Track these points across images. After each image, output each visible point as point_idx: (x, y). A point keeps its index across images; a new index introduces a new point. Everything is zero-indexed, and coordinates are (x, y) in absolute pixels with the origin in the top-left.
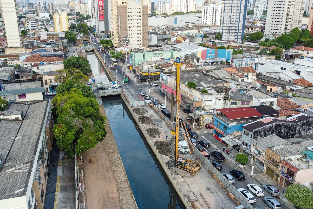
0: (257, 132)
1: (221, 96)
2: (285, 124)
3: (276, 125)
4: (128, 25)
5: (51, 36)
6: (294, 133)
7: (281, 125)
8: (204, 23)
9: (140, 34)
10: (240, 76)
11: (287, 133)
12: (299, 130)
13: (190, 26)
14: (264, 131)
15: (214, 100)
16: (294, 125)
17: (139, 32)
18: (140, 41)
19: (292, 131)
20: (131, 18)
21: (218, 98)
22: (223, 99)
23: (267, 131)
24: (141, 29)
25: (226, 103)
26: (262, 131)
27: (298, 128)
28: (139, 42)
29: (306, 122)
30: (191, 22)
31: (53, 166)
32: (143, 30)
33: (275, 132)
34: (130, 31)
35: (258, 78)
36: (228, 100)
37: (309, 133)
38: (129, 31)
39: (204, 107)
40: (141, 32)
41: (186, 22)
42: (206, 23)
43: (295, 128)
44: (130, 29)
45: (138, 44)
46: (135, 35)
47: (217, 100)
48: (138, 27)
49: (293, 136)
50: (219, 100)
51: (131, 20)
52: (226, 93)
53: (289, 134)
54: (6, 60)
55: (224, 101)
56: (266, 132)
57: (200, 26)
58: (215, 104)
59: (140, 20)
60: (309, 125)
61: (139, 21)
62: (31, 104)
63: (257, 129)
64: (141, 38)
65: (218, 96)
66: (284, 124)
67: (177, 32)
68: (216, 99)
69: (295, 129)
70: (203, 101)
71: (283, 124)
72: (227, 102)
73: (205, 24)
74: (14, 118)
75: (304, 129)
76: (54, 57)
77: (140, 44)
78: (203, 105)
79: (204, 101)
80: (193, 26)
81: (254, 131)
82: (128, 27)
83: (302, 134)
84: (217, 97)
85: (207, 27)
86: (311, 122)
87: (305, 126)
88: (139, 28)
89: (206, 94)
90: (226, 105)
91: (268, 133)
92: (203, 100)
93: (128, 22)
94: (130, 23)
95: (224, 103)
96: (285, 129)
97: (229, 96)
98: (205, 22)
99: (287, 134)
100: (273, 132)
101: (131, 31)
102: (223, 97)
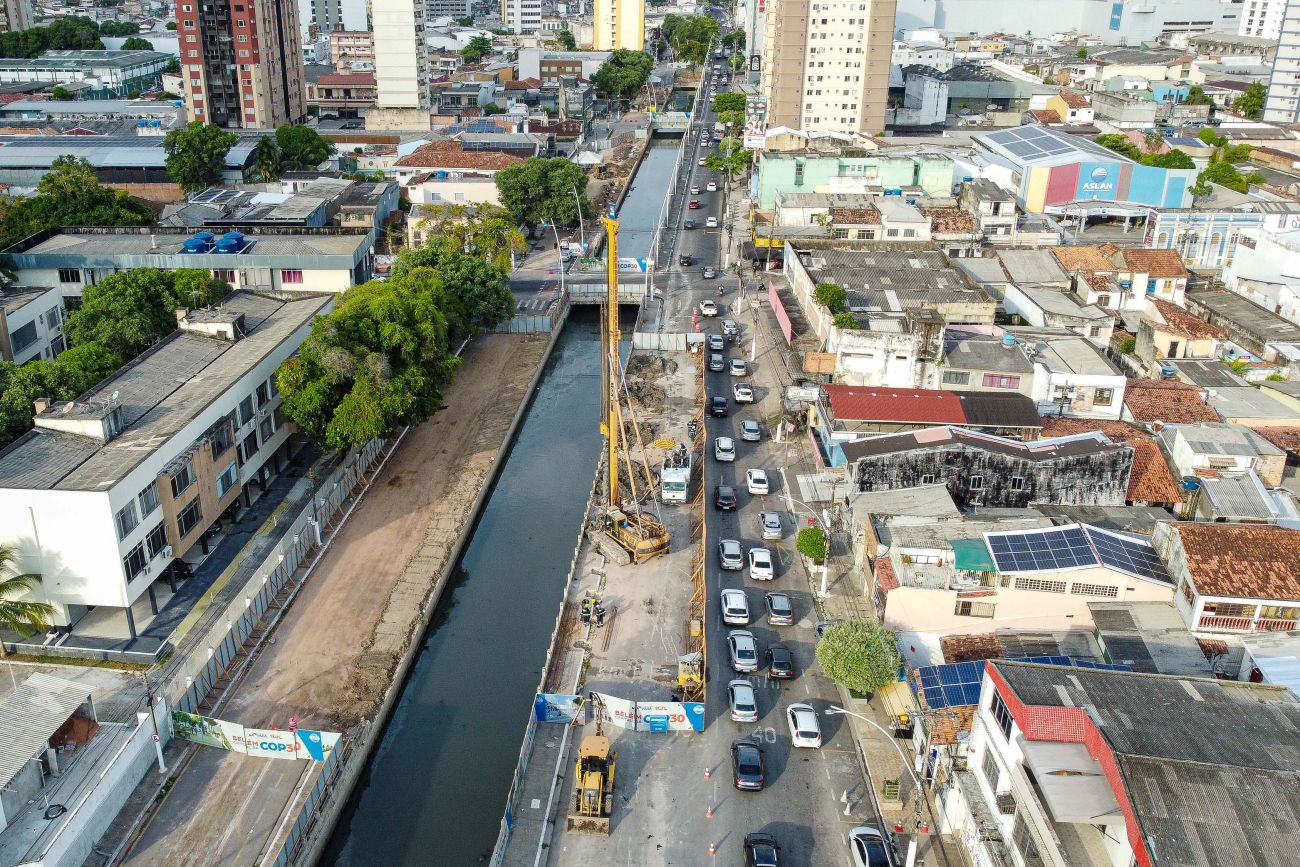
0: (872, 464)
1: (910, 345)
2: (987, 454)
3: (949, 453)
4: (811, 43)
5: (554, 69)
6: (1029, 491)
7: (970, 456)
8: (1249, 30)
9: (857, 79)
10: (1097, 284)
11: (998, 488)
12: (1049, 485)
13: (1178, 41)
14: (901, 466)
15: (880, 356)
16: (1025, 464)
17: (852, 72)
18: (854, 107)
19: (1016, 484)
20: (823, 15)
21: (894, 351)
22: (915, 358)
23: (914, 468)
24: (862, 58)
25: (928, 373)
26: (891, 465)
27: (1042, 478)
28: (849, 113)
29: (1078, 461)
30: (1194, 23)
31: (289, 476)
32: (871, 63)
33: (947, 477)
34: (816, 65)
35: (1189, 298)
36: (932, 361)
37: (1092, 504)
38: (812, 64)
39: (840, 376)
40: (861, 72)
41: (1165, 23)
42: (1259, 32)
43: (1031, 474)
44: (817, 59)
45: (843, 120)
46: (833, 84)
47: (893, 356)
48: (849, 50)
49: (1022, 501)
50: (898, 357)
51: (824, 22)
52: (927, 337)
53: (1003, 492)
54: (359, 151)
55: (919, 365)
56: (910, 472)
57: (1221, 44)
58: (885, 371)
59: (862, 22)
60: (1093, 474)
61: (855, 29)
62: (290, 300)
63: (873, 458)
64: (860, 93)
65: (896, 345)
66: (980, 453)
67: (1083, 72)
68: (888, 352)
69: (1031, 477)
70: (839, 356)
71: (975, 455)
72: (931, 368)
73: (1253, 34)
74: (214, 332)
75: (1072, 487)
76: (498, 155)
77: (852, 120)
78: (839, 368)
79: (845, 355)
80: (1191, 42)
81: (860, 460)
82: (809, 50)
83: (1064, 503)
84: (890, 347)
85: (1253, 50)
86: (1102, 463)
87: (1075, 474)
88: (854, 57)
89: (850, 331)
90: (926, 380)
91: (918, 477)
92: (839, 353)
93: (812, 29)
94: (818, 36)
95: (919, 371)
96: (989, 472)
97: (936, 348)
98: (1255, 27)
99: (999, 493)
100: (938, 476)
101: (821, 64)
102: (916, 348)
